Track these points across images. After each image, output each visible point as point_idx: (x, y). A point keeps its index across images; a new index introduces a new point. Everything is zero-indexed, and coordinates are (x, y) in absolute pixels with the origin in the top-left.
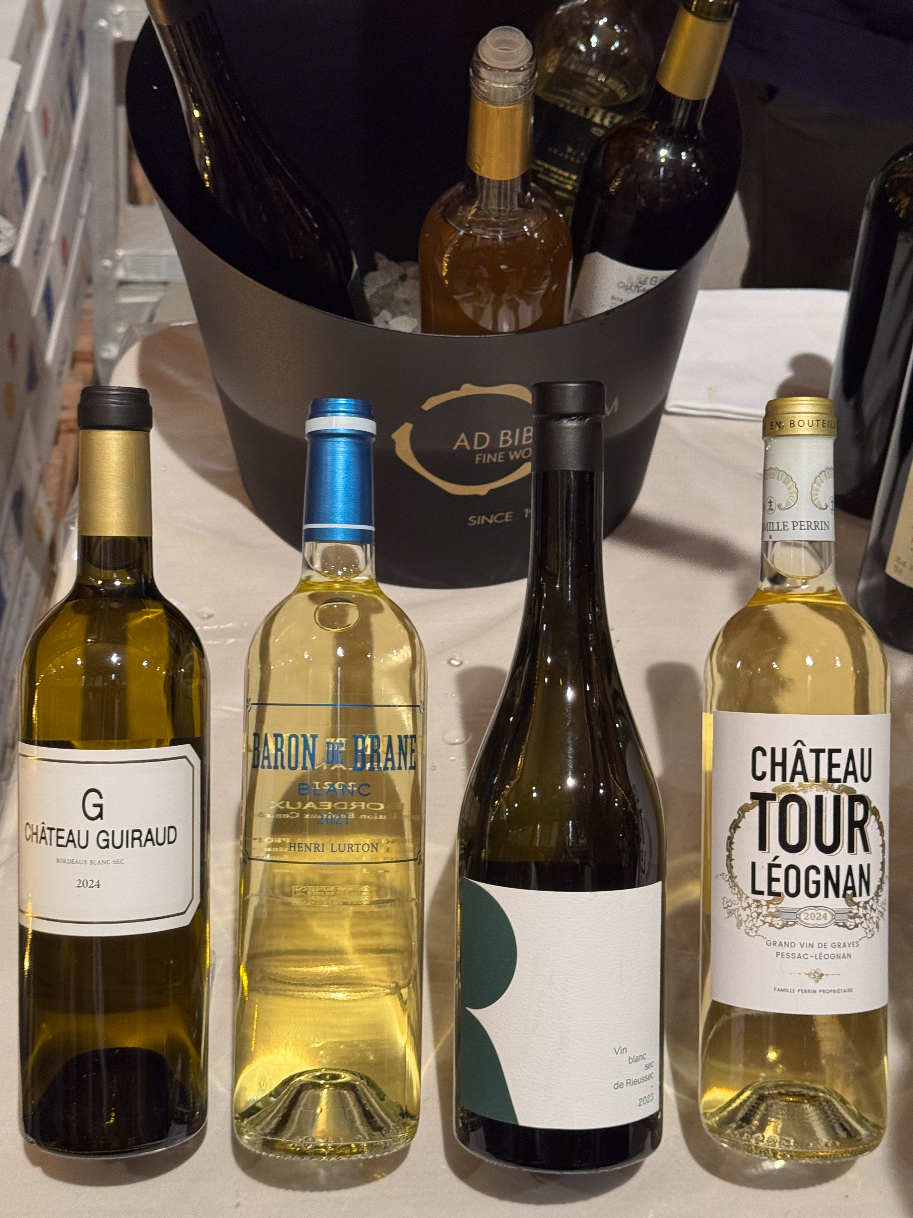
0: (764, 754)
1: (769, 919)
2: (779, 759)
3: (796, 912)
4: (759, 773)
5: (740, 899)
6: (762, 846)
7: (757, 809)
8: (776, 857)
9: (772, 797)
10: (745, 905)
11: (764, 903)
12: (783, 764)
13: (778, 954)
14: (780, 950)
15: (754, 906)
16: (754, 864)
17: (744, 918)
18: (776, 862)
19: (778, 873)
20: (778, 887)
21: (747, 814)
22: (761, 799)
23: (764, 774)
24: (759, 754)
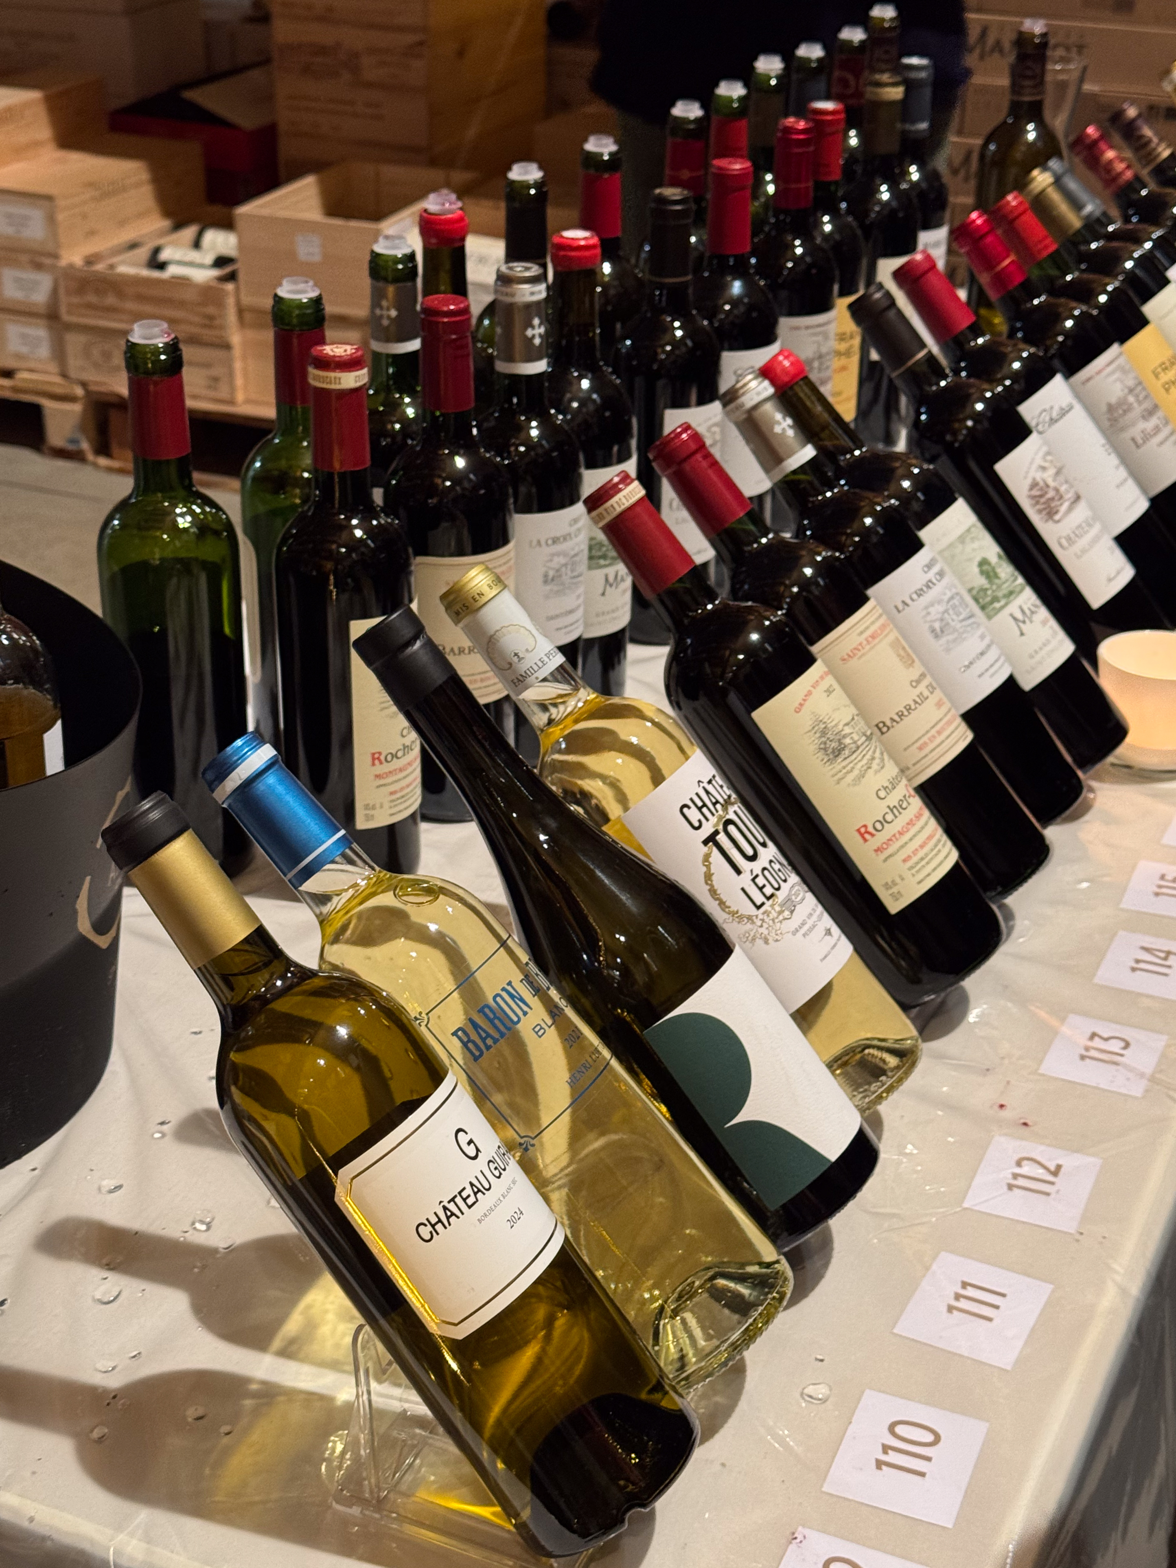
0: (689, 807)
1: (781, 918)
2: (700, 804)
3: (788, 899)
4: (696, 824)
5: (753, 923)
6: (738, 872)
7: (715, 850)
8: (752, 871)
9: (716, 833)
10: (759, 923)
11: (769, 909)
12: (704, 805)
13: (804, 935)
14: (803, 931)
15: (765, 917)
16: (743, 890)
17: (766, 932)
18: (754, 874)
19: (761, 881)
20: (768, 891)
21: (711, 860)
22: (711, 839)
23: (700, 821)
24: (685, 810)
